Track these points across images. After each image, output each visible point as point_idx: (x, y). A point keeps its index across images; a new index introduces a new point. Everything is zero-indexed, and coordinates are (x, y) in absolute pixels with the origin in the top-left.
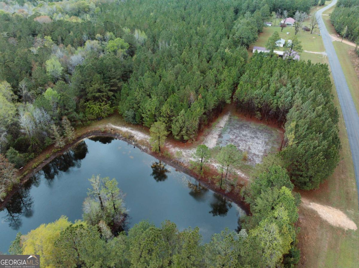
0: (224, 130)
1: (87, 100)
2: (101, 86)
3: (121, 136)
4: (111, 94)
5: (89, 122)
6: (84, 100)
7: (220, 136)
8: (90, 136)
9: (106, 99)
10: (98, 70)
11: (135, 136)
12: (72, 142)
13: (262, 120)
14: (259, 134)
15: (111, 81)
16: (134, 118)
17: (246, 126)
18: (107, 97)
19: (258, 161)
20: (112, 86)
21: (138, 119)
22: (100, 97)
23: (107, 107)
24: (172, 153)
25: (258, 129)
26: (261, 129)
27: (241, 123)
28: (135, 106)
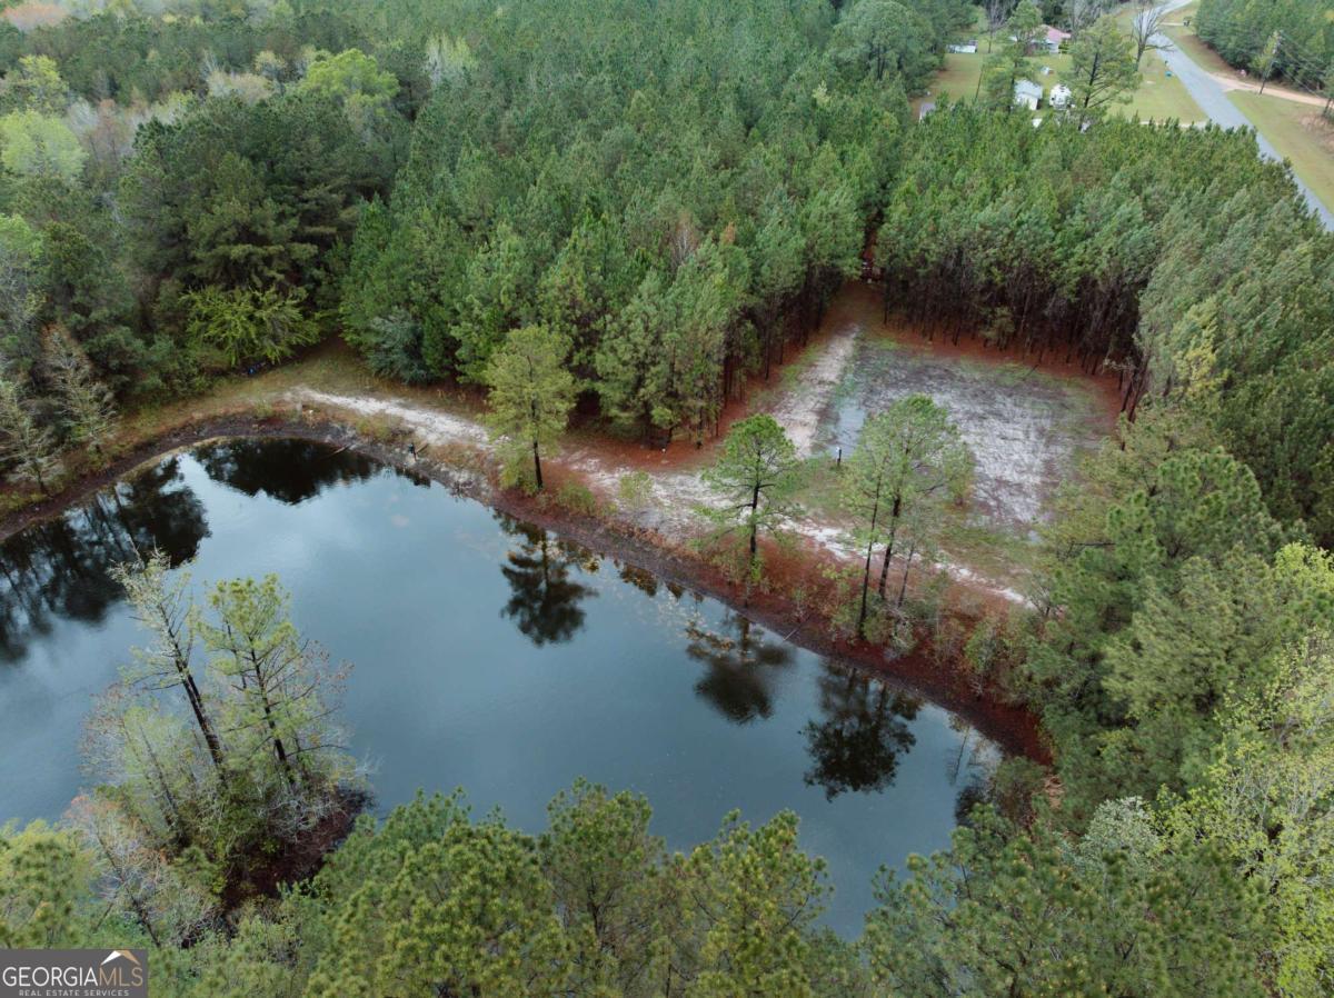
0: (841, 391)
1: (194, 283)
2: (257, 211)
3: (352, 431)
4: (305, 251)
5: (199, 381)
6: (177, 282)
8: (202, 438)
9: (280, 277)
10: (245, 144)
11: (421, 431)
12: (107, 466)
13: (1007, 346)
14: (1006, 404)
15: (306, 195)
16: (414, 350)
17: (938, 372)
18: (286, 266)
19: (1023, 509)
20: (310, 218)
21: (430, 354)
22: (256, 266)
24: (600, 493)
25: (996, 383)
27: (914, 363)
28: (418, 292)
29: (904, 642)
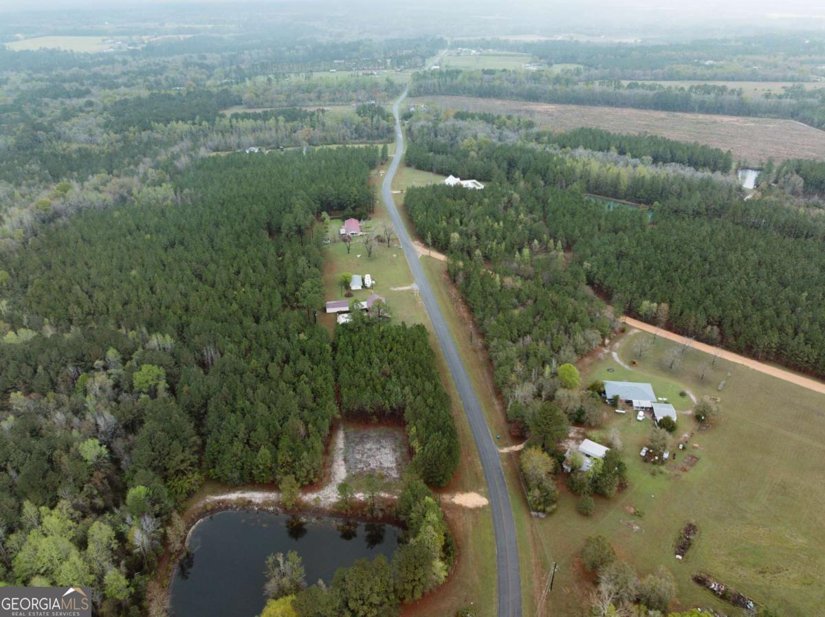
0: (346, 452)
3: (235, 506)
7: (345, 460)
11: (253, 500)
13: (380, 423)
14: (383, 442)
16: (241, 478)
17: (366, 436)
19: (394, 474)
21: (247, 478)
23: (196, 476)
24: (307, 502)
25: (380, 436)
26: (382, 434)
27: (359, 435)
28: (239, 463)
29: (380, 515)
